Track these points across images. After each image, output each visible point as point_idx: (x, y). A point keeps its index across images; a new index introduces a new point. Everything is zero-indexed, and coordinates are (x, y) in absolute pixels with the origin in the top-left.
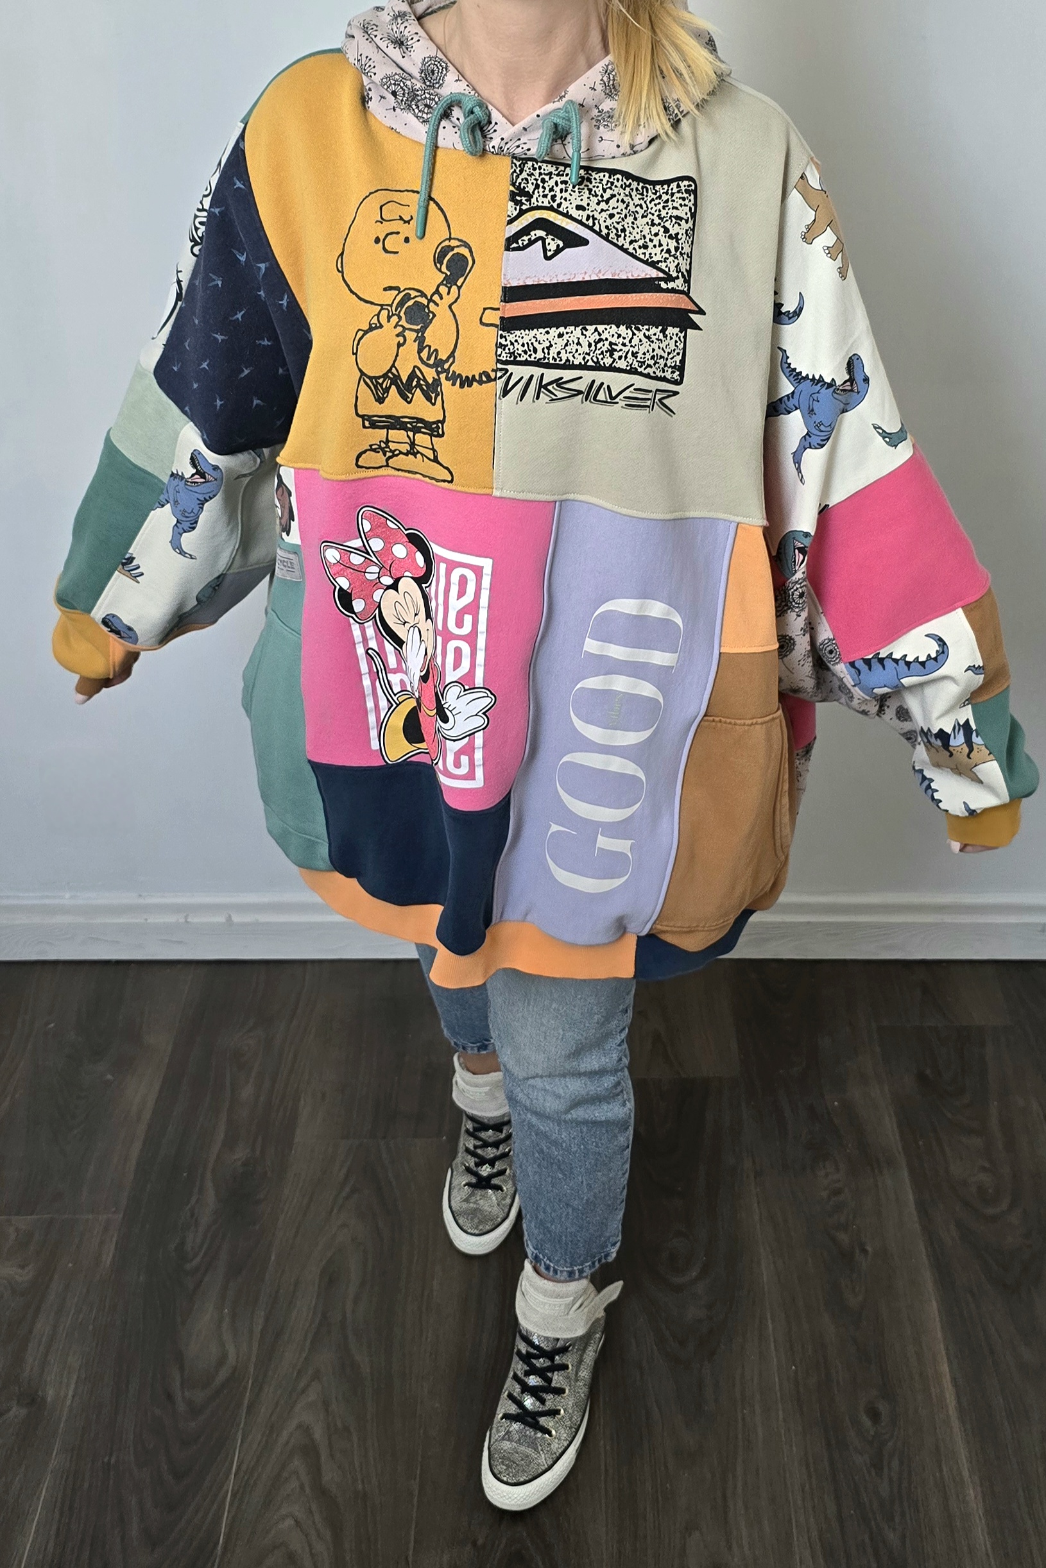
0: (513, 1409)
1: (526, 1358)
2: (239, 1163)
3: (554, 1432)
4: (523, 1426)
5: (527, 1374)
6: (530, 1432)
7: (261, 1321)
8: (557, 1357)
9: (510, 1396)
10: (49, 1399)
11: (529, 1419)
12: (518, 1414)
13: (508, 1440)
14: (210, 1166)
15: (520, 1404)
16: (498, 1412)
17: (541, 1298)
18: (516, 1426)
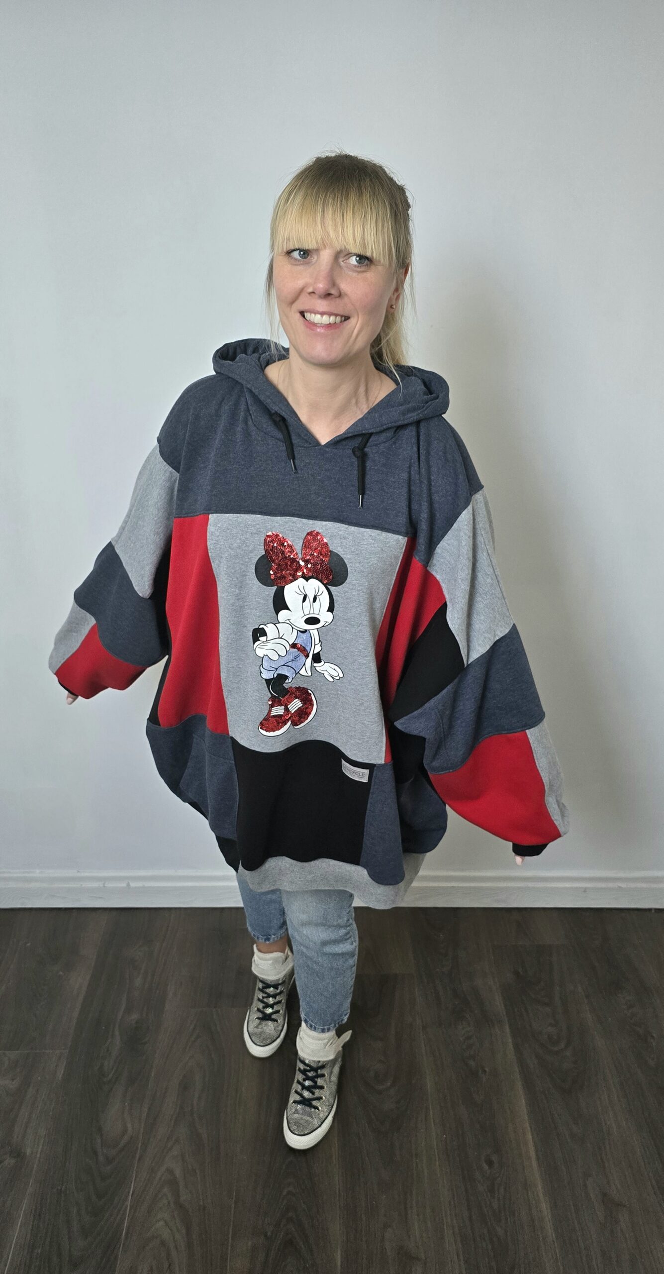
0: (298, 1098)
1: (304, 1072)
2: (134, 1022)
3: (320, 1108)
4: (304, 1106)
5: (304, 1080)
6: (308, 1109)
8: (319, 1070)
9: (296, 1092)
10: (28, 1154)
11: (307, 1103)
12: (301, 1100)
13: (298, 1114)
15: (301, 1095)
16: (290, 1099)
17: (311, 1040)
18: (299, 1107)
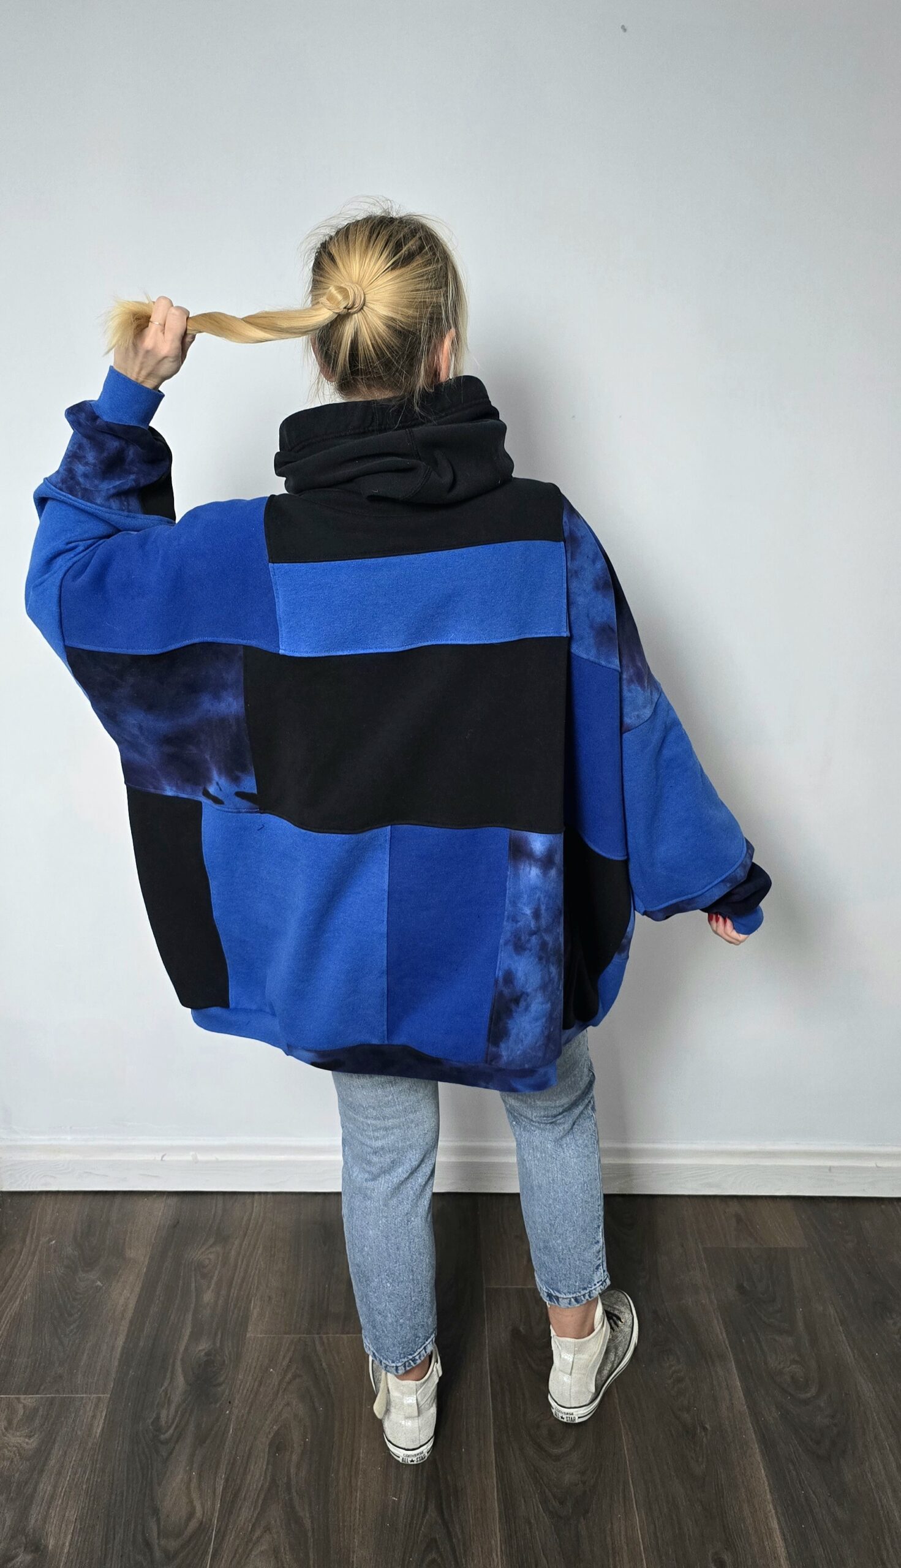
2: (203, 1353)
7: (222, 1482)
10: (50, 1547)
14: (179, 1357)
